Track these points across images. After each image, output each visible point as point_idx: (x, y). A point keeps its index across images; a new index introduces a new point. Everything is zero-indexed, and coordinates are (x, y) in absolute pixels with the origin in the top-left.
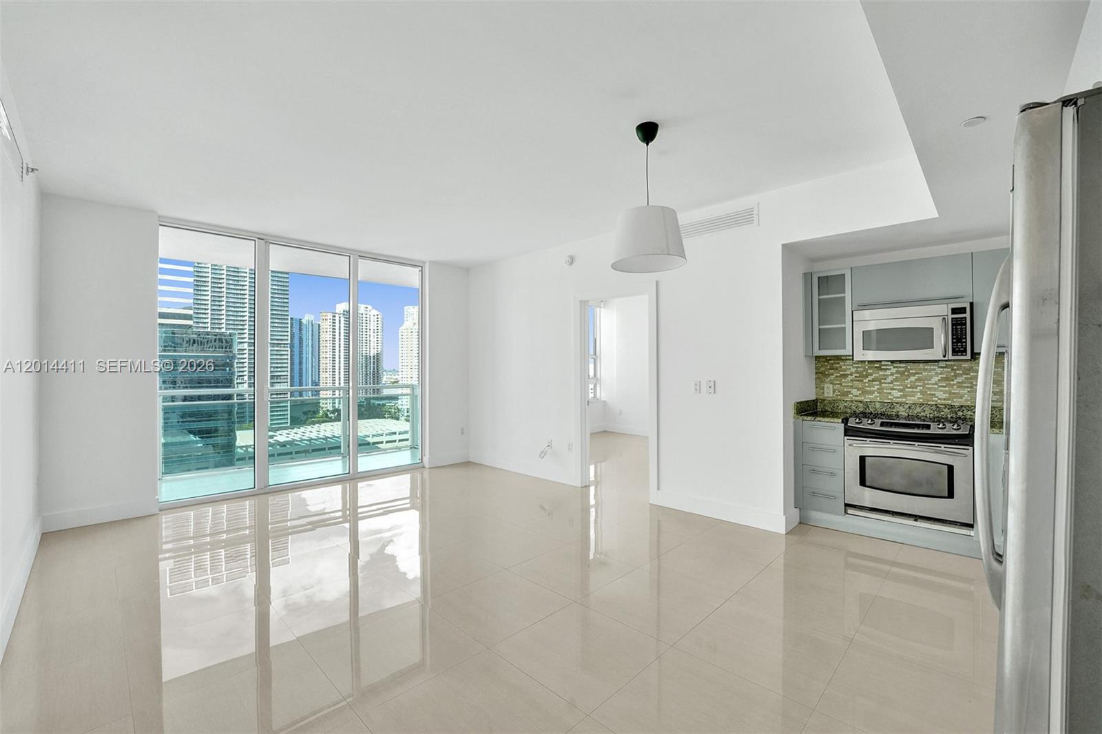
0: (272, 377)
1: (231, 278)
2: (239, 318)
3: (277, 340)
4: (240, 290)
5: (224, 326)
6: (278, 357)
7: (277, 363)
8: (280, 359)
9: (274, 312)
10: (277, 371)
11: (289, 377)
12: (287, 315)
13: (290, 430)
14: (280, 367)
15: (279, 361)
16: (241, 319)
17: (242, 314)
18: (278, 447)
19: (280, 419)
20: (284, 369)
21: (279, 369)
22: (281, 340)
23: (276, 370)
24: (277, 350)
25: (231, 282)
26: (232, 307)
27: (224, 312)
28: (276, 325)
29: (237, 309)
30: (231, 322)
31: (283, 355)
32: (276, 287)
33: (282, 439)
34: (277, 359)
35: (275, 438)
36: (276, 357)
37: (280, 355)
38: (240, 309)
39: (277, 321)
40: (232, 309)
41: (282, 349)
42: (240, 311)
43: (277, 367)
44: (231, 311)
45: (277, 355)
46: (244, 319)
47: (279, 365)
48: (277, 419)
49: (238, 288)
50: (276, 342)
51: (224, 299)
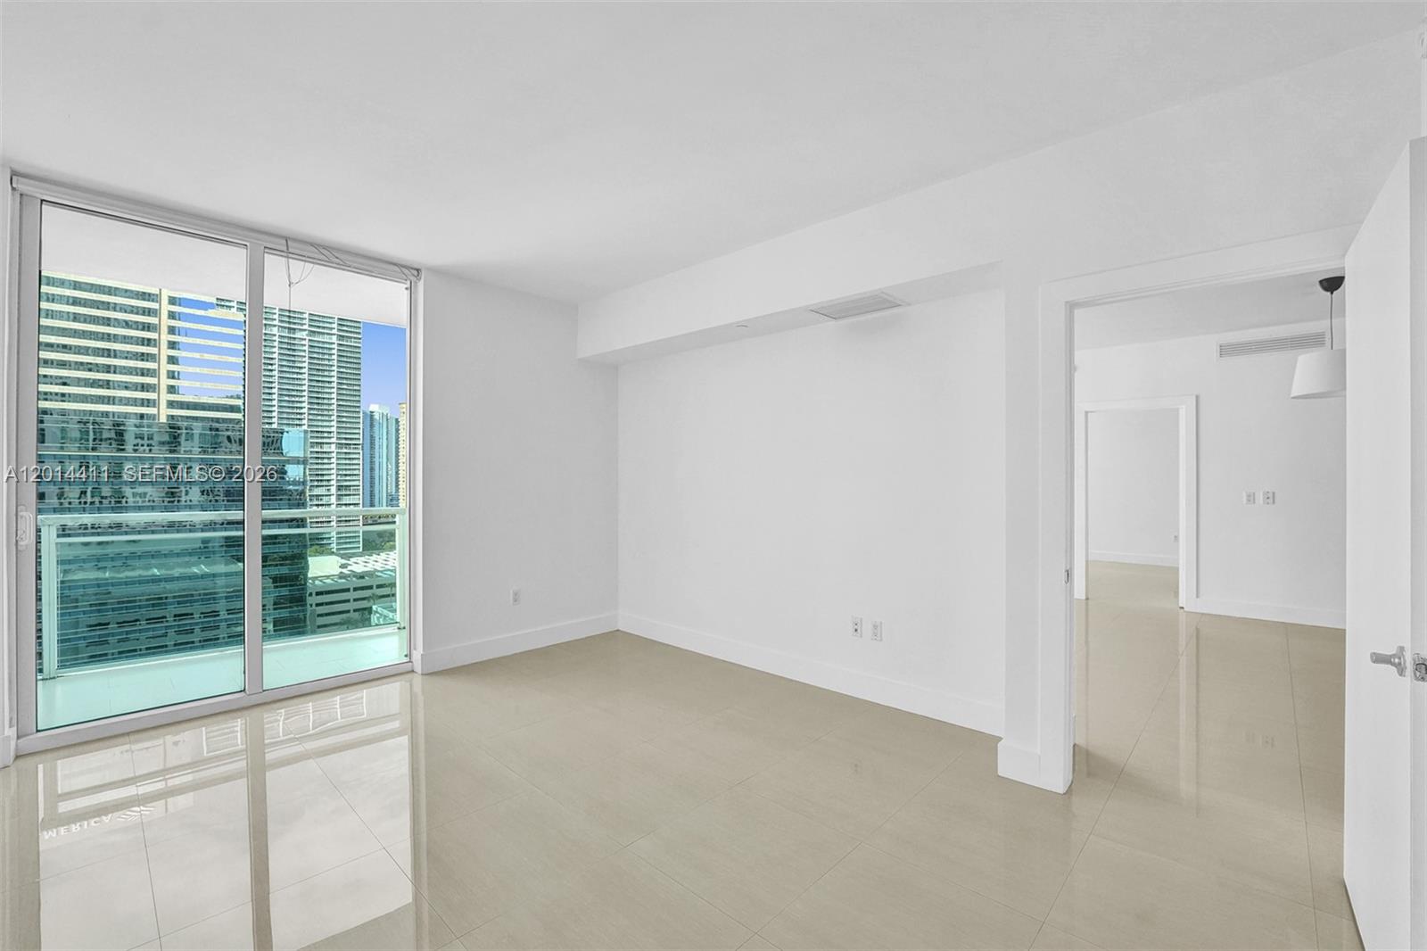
0: (339, 488)
1: (285, 358)
2: (295, 411)
3: (346, 439)
4: (297, 373)
5: (275, 420)
6: (347, 462)
7: (346, 469)
8: (350, 464)
9: (341, 403)
10: (346, 480)
11: (361, 487)
12: (359, 407)
13: (367, 557)
14: (350, 475)
15: (348, 467)
16: (298, 411)
17: (299, 405)
18: (354, 579)
19: (350, 543)
20: (354, 478)
21: (348, 478)
22: (351, 439)
23: (344, 478)
24: (346, 453)
25: (284, 363)
26: (286, 395)
27: (275, 403)
28: (344, 419)
29: (293, 399)
30: (285, 416)
31: (353, 459)
32: (344, 370)
33: (359, 569)
34: (346, 464)
35: (349, 568)
36: (344, 462)
37: (350, 459)
38: (297, 399)
39: (345, 414)
40: (287, 398)
41: (352, 451)
42: (297, 402)
43: (346, 475)
44: (285, 401)
45: (346, 459)
46: (302, 411)
47: (348, 472)
48: (346, 543)
49: (294, 370)
50: (344, 442)
51: (276, 385)
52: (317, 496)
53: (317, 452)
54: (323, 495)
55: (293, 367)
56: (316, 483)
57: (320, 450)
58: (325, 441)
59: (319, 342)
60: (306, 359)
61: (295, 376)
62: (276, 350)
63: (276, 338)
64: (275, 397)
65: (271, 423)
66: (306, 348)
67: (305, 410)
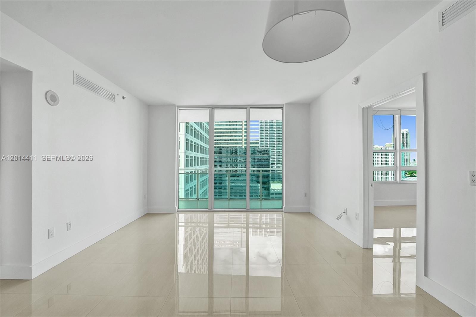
2: (273, 142)
26: (271, 138)
27: (269, 141)
29: (273, 139)
30: (271, 144)
44: (271, 140)
52: (279, 166)
53: (278, 154)
54: (280, 166)
55: (272, 130)
56: (278, 163)
57: (279, 153)
58: (280, 150)
59: (279, 122)
60: (276, 128)
61: (273, 133)
62: (268, 126)
63: (269, 123)
64: (268, 139)
65: (267, 146)
66: (276, 125)
67: (275, 142)
